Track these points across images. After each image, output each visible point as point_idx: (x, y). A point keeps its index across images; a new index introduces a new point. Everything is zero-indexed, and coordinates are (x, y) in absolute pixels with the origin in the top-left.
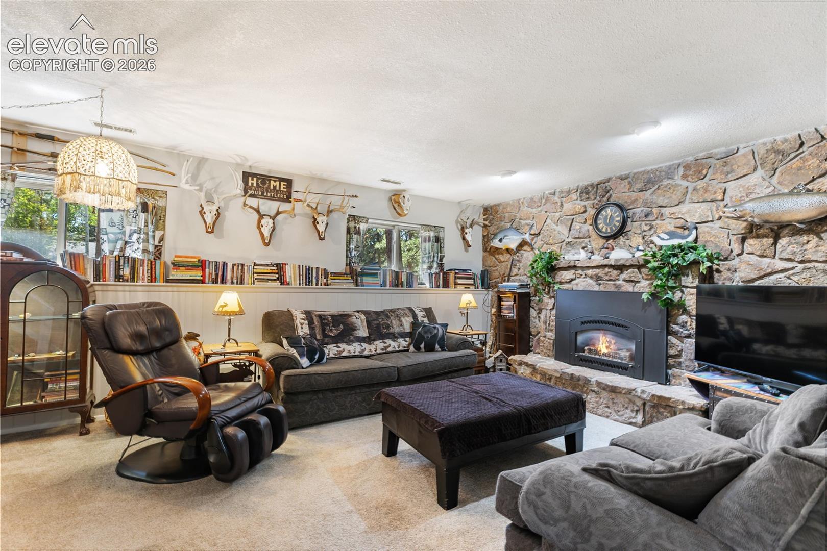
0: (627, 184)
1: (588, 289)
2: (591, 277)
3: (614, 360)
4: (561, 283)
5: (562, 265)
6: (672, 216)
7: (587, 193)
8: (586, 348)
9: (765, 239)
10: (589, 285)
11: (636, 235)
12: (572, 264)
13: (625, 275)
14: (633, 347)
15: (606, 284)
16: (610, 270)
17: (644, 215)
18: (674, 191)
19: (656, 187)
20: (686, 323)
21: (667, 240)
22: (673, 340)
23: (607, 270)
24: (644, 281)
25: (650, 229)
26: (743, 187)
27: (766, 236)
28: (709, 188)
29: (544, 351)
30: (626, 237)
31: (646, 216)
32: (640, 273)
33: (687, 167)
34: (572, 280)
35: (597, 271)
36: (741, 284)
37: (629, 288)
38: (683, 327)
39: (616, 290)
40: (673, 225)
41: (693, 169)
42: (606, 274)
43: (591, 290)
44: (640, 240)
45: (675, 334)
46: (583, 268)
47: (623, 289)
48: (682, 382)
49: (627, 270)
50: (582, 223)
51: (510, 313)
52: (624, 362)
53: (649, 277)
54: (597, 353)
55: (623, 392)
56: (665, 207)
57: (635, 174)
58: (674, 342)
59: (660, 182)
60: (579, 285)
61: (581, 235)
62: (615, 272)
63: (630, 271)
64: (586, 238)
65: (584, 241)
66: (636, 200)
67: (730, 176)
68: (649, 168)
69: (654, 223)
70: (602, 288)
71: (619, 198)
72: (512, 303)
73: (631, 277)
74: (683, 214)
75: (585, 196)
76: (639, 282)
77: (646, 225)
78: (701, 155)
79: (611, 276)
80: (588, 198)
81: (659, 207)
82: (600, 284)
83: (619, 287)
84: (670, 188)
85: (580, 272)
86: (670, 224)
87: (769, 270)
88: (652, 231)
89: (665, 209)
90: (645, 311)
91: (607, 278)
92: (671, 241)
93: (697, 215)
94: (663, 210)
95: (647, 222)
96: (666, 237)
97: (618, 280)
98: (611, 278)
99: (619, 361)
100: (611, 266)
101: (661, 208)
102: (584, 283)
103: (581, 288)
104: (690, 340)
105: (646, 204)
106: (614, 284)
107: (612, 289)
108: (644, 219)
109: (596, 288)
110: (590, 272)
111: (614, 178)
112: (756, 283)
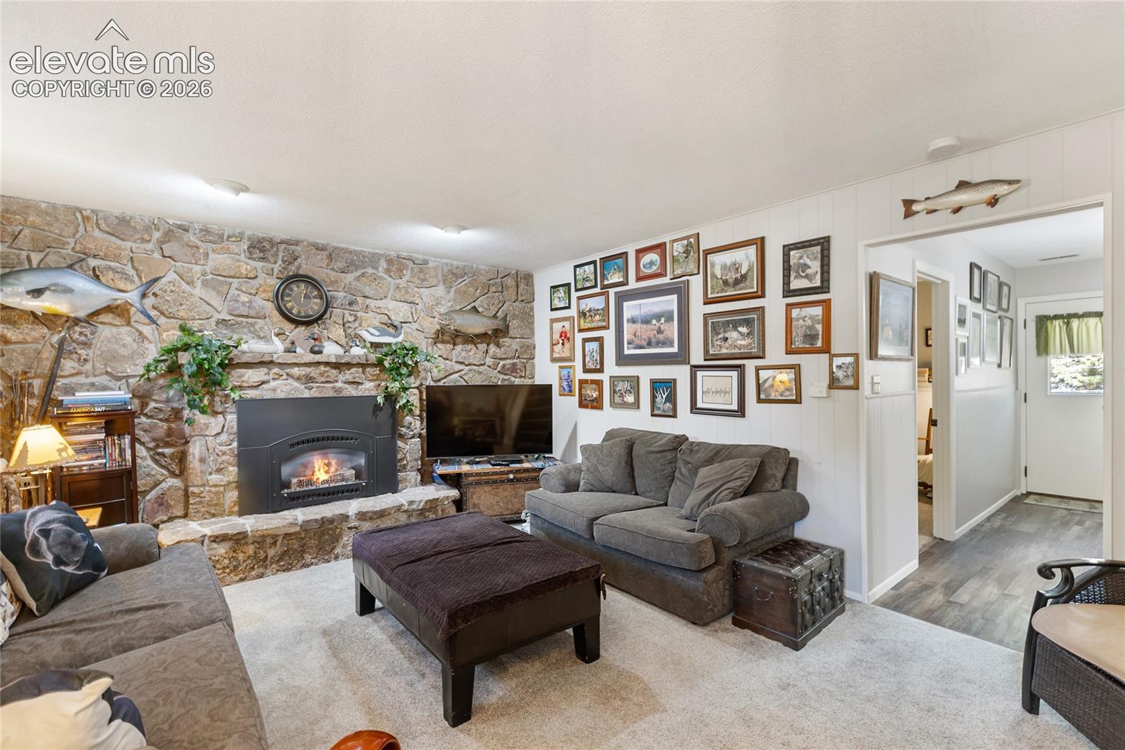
0: (325, 257)
1: (295, 396)
2: (298, 379)
3: (337, 484)
4: (241, 387)
5: (244, 359)
6: (378, 310)
7: (262, 250)
8: (294, 481)
9: (448, 345)
10: (296, 390)
11: (336, 325)
12: (267, 359)
13: (349, 375)
14: (362, 461)
15: (323, 387)
16: (327, 369)
17: (347, 303)
18: (379, 283)
19: (359, 273)
20: (411, 424)
21: (378, 336)
22: (400, 443)
23: (322, 368)
24: (367, 382)
25: (355, 320)
26: (434, 296)
27: (449, 343)
28: (409, 290)
29: (203, 510)
30: (323, 326)
31: (350, 304)
32: (363, 373)
33: (390, 261)
34: (263, 383)
35: (308, 370)
36: (432, 384)
37: (351, 391)
38: (408, 428)
39: (335, 395)
40: (377, 320)
41: (396, 266)
42: (321, 375)
43: (300, 396)
44: (341, 332)
45: (401, 436)
46: (282, 365)
47: (345, 394)
48: (408, 485)
49: (349, 370)
50: (250, 294)
51: (97, 458)
52: (349, 483)
53: (375, 378)
54: (310, 482)
55: (392, 512)
56: (371, 298)
57: (335, 248)
58: (400, 446)
59: (364, 268)
60: (279, 391)
61: (252, 313)
62: (335, 372)
63: (353, 370)
64: (259, 318)
65: (256, 322)
66: (336, 282)
67: (424, 283)
68: (352, 248)
69: (359, 314)
70: (314, 393)
71: (314, 273)
72: (102, 436)
73: (355, 378)
74: (389, 311)
75: (257, 254)
76: (362, 384)
77: (351, 315)
78: (404, 254)
79: (328, 376)
80: (264, 259)
81: (364, 297)
82: (311, 388)
83: (339, 390)
84: (375, 279)
85: (276, 370)
86: (375, 318)
87: (451, 371)
88: (357, 324)
89: (369, 300)
90: (376, 417)
91: (323, 379)
92: (383, 337)
93: (401, 314)
94: (368, 301)
95: (352, 312)
96: (377, 333)
97: (337, 381)
98: (328, 380)
99: (344, 483)
100: (327, 364)
101: (365, 299)
102: (282, 388)
103: (282, 396)
104: (414, 440)
105: (349, 290)
106: (333, 388)
107: (331, 394)
108: (348, 307)
109: (307, 394)
110: (296, 371)
111: (305, 243)
112: (441, 384)
